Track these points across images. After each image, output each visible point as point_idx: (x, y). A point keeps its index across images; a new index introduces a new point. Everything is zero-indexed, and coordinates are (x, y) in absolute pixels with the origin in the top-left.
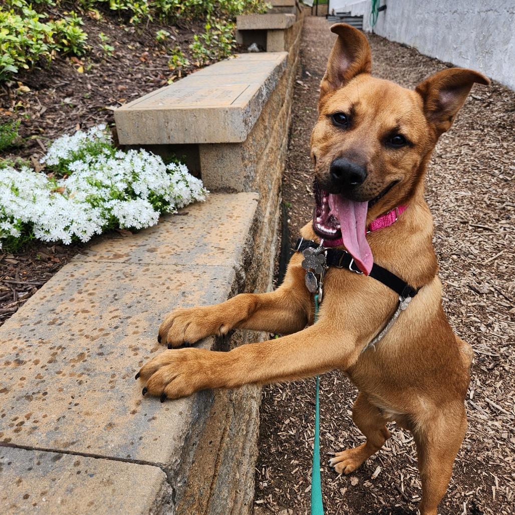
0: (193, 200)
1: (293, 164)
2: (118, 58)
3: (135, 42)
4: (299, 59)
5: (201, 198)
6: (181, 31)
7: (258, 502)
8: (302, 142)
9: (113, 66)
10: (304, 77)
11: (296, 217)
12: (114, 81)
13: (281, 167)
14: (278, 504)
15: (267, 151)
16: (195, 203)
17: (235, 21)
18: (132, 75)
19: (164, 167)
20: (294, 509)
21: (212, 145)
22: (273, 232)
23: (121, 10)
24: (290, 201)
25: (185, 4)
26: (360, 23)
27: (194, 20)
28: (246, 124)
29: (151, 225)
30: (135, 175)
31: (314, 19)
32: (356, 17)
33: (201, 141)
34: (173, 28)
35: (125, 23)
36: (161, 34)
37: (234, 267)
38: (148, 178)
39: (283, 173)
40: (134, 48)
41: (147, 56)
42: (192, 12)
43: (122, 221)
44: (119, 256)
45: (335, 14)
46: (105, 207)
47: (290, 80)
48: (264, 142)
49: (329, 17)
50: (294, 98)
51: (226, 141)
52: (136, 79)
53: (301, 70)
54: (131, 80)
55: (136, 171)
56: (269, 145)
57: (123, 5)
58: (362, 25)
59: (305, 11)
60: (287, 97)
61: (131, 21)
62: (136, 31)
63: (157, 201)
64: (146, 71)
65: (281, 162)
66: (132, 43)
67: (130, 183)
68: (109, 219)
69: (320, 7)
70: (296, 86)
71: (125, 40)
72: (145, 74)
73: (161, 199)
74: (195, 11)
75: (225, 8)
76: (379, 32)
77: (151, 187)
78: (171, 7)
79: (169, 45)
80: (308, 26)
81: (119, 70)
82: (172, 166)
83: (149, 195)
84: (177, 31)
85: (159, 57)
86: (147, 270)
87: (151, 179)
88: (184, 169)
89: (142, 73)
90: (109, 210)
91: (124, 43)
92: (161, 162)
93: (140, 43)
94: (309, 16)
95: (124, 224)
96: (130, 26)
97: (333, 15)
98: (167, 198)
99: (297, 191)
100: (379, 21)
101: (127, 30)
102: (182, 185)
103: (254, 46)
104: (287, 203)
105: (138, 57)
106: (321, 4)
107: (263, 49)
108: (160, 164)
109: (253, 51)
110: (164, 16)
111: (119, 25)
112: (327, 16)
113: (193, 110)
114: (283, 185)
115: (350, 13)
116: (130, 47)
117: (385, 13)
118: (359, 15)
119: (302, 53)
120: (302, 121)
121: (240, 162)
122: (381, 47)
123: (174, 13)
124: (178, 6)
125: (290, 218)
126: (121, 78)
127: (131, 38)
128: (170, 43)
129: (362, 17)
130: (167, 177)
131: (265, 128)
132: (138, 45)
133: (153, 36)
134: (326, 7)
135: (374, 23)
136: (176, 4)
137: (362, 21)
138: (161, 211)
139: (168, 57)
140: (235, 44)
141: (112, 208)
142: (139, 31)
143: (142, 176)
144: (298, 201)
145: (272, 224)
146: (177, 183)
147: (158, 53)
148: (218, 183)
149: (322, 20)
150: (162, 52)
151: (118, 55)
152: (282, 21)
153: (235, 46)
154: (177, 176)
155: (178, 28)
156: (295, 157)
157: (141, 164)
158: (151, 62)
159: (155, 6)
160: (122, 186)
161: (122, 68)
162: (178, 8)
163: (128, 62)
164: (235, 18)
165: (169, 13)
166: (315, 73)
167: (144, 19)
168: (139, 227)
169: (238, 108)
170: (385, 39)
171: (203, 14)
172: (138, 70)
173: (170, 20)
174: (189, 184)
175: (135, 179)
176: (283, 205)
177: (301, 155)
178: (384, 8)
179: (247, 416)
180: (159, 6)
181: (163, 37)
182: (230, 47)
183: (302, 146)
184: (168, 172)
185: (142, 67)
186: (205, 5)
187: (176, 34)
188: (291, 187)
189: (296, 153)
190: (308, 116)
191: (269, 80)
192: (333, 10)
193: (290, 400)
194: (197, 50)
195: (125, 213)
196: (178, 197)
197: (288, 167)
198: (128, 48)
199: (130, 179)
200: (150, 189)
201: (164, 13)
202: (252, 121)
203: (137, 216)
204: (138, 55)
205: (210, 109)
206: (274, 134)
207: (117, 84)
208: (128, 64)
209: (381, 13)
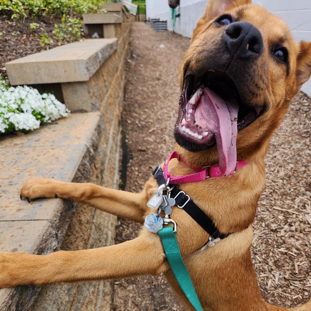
0: (61, 116)
1: (127, 108)
2: (6, 41)
3: (17, 31)
4: (128, 47)
5: (65, 115)
6: (47, 25)
7: (116, 283)
8: (132, 96)
9: (3, 45)
10: (132, 58)
11: (131, 139)
12: (4, 54)
13: (120, 110)
14: (128, 283)
15: (107, 95)
16: (62, 118)
17: (82, 19)
18: (16, 51)
19: (40, 96)
20: (136, 284)
21: (69, 83)
22: (116, 145)
23: (5, 10)
24: (127, 130)
25: (48, 8)
26: (165, 26)
27: (55, 18)
28: (88, 70)
29: (35, 128)
30: (22, 100)
31: (138, 23)
32: (163, 22)
33: (62, 80)
34: (42, 23)
35: (8, 19)
36: (33, 25)
37: (86, 145)
38: (30, 102)
39: (122, 113)
40: (16, 35)
41: (25, 39)
42: (53, 13)
43: (16, 125)
44: (17, 145)
45: (150, 20)
46: (5, 117)
47: (122, 59)
48: (105, 90)
49: (147, 22)
50: (126, 70)
51: (77, 80)
52: (19, 53)
53: (129, 54)
54: (16, 53)
55: (23, 98)
56: (109, 92)
57: (5, 6)
58: (166, 27)
59: (131, 18)
60: (120, 68)
61: (12, 18)
62: (17, 24)
63: (38, 115)
64: (25, 48)
65: (119, 106)
66: (15, 32)
67: (19, 106)
68: (8, 125)
69: (141, 16)
70: (127, 63)
71: (9, 29)
72: (24, 50)
73: (40, 114)
74: (56, 13)
75: (75, 11)
76: (177, 31)
77: (33, 107)
78: (39, 9)
79: (40, 33)
80: (134, 28)
81: (7, 48)
82: (45, 95)
83: (33, 112)
84: (45, 25)
85: (33, 40)
86: (35, 149)
87: (33, 102)
88: (52, 97)
89: (23, 49)
90: (8, 119)
91: (9, 32)
92: (38, 93)
93: (20, 32)
94: (134, 21)
95: (18, 127)
96: (12, 21)
97: (149, 21)
98: (43, 113)
99: (131, 124)
100: (177, 24)
101: (10, 23)
102: (52, 106)
103: (96, 35)
104: (125, 131)
105: (20, 40)
106: (141, 14)
107: (101, 36)
108: (37, 94)
109: (95, 38)
110: (34, 15)
111: (4, 21)
112: (145, 21)
113: (55, 62)
114: (122, 121)
115: (159, 19)
116: (13, 34)
117: (180, 19)
118: (164, 21)
119: (130, 44)
120: (132, 84)
121: (87, 94)
122: (178, 40)
123: (41, 13)
124: (44, 8)
125: (127, 139)
126: (9, 52)
127: (13, 29)
128: (40, 32)
129: (166, 22)
130: (43, 102)
131: (105, 81)
132: (18, 33)
133: (28, 27)
134: (144, 16)
135: (174, 25)
136: (42, 7)
137: (166, 25)
138: (41, 121)
139: (40, 40)
140: (83, 32)
141: (9, 118)
142: (18, 24)
143: (26, 101)
144: (132, 130)
145: (116, 140)
146: (49, 105)
147: (32, 38)
148: (76, 108)
149: (142, 24)
150: (35, 38)
151: (5, 39)
152: (112, 19)
153: (83, 34)
154: (48, 101)
155: (45, 22)
156: (129, 105)
157: (26, 93)
158: (28, 43)
159: (28, 9)
160: (15, 107)
161: (9, 47)
162: (44, 10)
163: (13, 43)
164: (82, 17)
165: (38, 13)
166: (138, 56)
167: (21, 17)
168: (27, 129)
169: (82, 60)
170: (180, 36)
171: (61, 14)
172: (20, 48)
173: (39, 18)
174: (57, 106)
175: (22, 103)
176: (123, 133)
177: (132, 103)
178: (179, 16)
179: (105, 236)
180: (30, 9)
181: (35, 27)
182: (79, 34)
183: (132, 98)
184: (43, 99)
185: (23, 46)
186: (62, 9)
187: (44, 27)
188: (127, 122)
189: (129, 103)
190: (135, 81)
191: (103, 50)
192: (149, 18)
193: (132, 233)
194: (58, 34)
195: (18, 121)
196: (51, 114)
197: (124, 110)
198: (12, 35)
199: (19, 102)
200: (32, 108)
201: (35, 13)
202: (93, 71)
203: (26, 123)
204: (19, 39)
205: (65, 61)
206: (112, 87)
207: (7, 56)
208: (13, 45)
209: (177, 19)
